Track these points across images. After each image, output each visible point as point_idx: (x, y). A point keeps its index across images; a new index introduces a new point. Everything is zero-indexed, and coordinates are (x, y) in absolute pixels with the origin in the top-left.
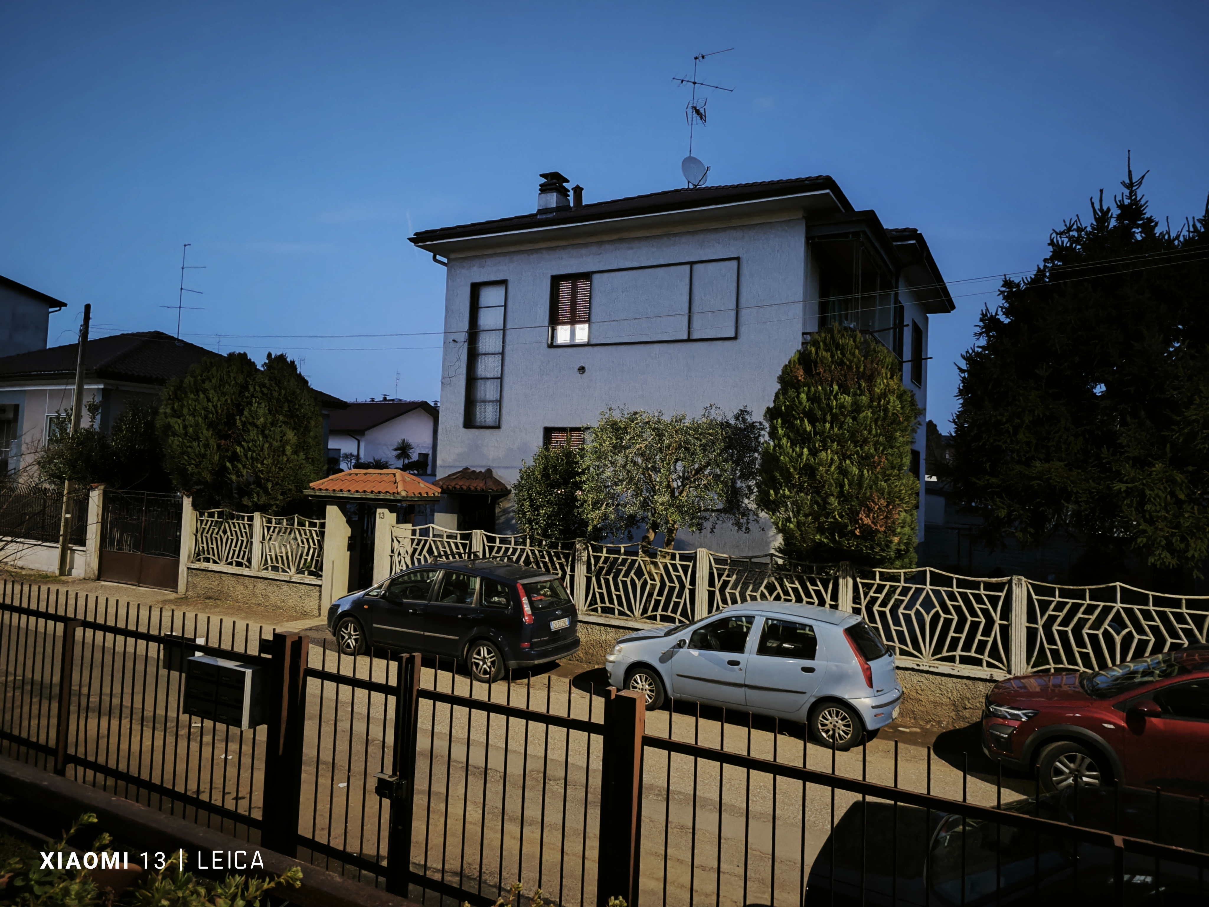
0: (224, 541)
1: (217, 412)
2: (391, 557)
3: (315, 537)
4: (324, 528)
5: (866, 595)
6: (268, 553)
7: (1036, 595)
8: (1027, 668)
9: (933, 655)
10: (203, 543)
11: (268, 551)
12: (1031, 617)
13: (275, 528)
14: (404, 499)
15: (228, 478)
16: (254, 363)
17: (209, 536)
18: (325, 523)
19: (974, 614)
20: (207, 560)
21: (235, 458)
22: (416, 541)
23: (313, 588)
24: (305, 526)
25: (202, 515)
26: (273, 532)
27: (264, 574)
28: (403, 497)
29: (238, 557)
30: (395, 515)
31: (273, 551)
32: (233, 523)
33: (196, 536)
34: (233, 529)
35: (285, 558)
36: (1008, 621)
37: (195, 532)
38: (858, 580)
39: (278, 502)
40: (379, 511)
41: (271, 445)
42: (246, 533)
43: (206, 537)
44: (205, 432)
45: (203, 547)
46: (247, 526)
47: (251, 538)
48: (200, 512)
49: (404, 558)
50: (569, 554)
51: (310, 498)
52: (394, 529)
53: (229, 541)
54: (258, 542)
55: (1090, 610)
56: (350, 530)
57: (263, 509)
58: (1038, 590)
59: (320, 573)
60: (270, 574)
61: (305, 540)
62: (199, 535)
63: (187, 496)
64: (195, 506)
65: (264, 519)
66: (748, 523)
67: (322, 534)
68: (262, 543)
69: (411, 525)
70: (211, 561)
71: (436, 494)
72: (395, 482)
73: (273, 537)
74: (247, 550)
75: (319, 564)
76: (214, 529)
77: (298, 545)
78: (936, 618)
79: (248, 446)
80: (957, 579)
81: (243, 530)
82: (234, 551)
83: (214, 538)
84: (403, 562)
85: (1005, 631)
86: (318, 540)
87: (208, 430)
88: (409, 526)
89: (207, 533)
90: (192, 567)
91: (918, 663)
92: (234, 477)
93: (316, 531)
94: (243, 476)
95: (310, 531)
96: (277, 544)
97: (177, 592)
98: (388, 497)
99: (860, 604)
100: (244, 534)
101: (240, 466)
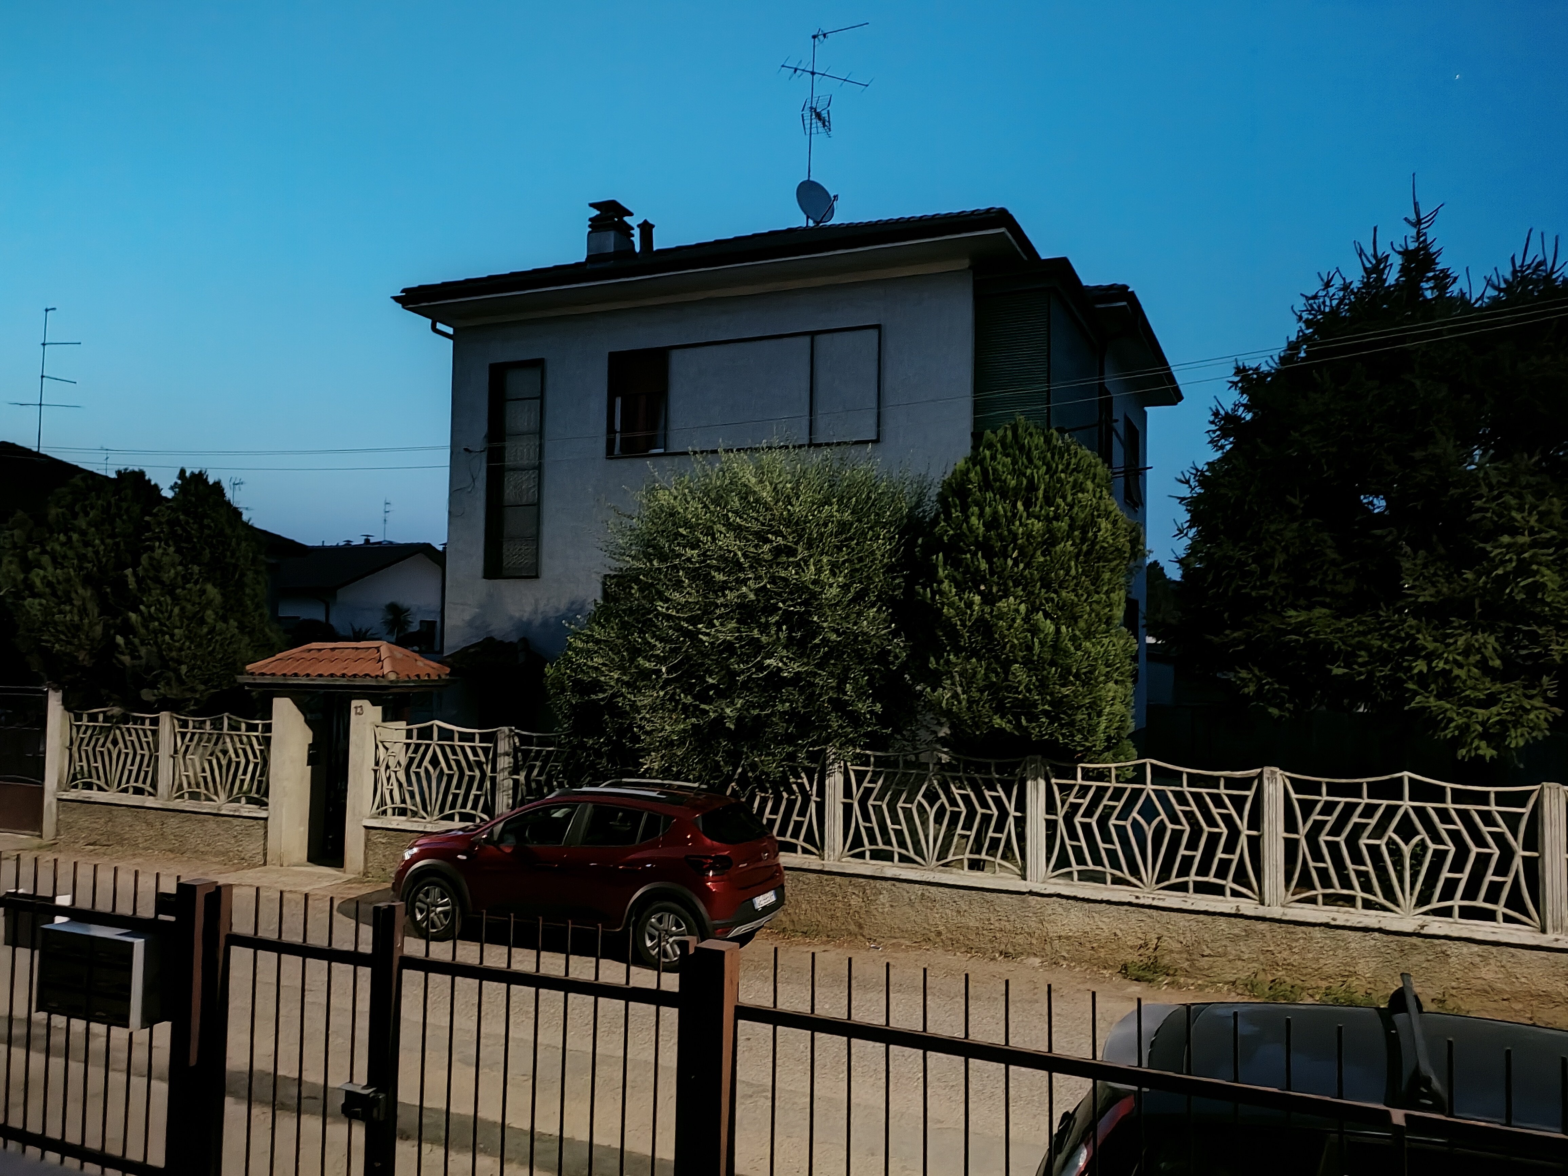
0: (114, 756)
1: (100, 562)
2: (375, 771)
3: (256, 746)
4: (270, 731)
5: (1063, 803)
6: (183, 773)
7: (1296, 793)
8: (1286, 895)
9: (1157, 883)
10: (81, 761)
11: (183, 769)
12: (1290, 825)
13: (193, 734)
14: (393, 685)
15: (117, 659)
16: (156, 486)
17: (90, 749)
18: (271, 724)
19: (1212, 822)
20: (89, 786)
21: (127, 629)
22: (412, 747)
23: (255, 822)
24: (240, 730)
25: (78, 718)
26: (191, 740)
27: (178, 804)
28: (391, 681)
29: (136, 781)
30: (380, 708)
31: (190, 769)
32: (128, 729)
33: (70, 750)
34: (127, 738)
35: (209, 779)
36: (1258, 830)
37: (68, 744)
38: (1053, 781)
39: (198, 696)
40: (354, 703)
41: (183, 609)
42: (148, 743)
43: (86, 751)
44: (81, 591)
45: (82, 767)
46: (149, 733)
47: (157, 751)
48: (76, 715)
49: (396, 772)
51: (246, 688)
52: (378, 730)
53: (122, 757)
54: (167, 755)
55: (1369, 810)
56: (310, 733)
57: (174, 706)
58: (1299, 786)
59: (265, 799)
60: (187, 804)
61: (240, 751)
62: (75, 749)
63: (54, 689)
64: (67, 705)
65: (176, 722)
67: (267, 741)
68: (174, 758)
69: (405, 723)
70: (95, 787)
71: (443, 677)
72: (380, 660)
73: (191, 749)
74: (151, 769)
75: (264, 786)
76: (97, 740)
77: (230, 760)
78: (1161, 828)
79: (149, 612)
80: (1188, 773)
81: (144, 740)
82: (131, 771)
83: (98, 754)
84: (393, 779)
85: (1255, 844)
86: (261, 751)
87: (84, 587)
88: (403, 725)
89: (88, 745)
90: (64, 797)
91: (1137, 894)
92: (126, 659)
93: (257, 737)
94: (140, 657)
95: (248, 737)
96: (196, 758)
97: (41, 836)
98: (369, 682)
99: (1056, 814)
100: (145, 745)
101: (136, 641)
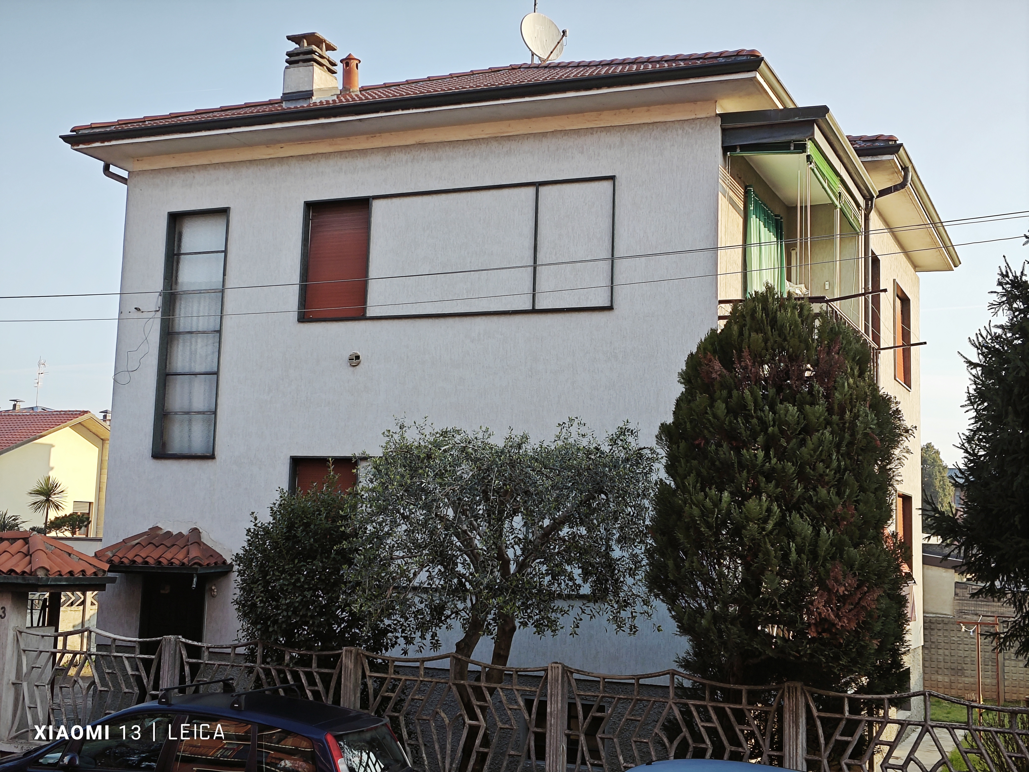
14: (42, 584)
28: (41, 580)
38: (815, 713)
50: (331, 675)
52: (21, 637)
66: (634, 617)
71: (101, 574)
72: (28, 554)
98: (13, 579)
99: (819, 754)
